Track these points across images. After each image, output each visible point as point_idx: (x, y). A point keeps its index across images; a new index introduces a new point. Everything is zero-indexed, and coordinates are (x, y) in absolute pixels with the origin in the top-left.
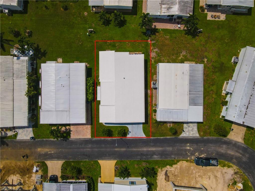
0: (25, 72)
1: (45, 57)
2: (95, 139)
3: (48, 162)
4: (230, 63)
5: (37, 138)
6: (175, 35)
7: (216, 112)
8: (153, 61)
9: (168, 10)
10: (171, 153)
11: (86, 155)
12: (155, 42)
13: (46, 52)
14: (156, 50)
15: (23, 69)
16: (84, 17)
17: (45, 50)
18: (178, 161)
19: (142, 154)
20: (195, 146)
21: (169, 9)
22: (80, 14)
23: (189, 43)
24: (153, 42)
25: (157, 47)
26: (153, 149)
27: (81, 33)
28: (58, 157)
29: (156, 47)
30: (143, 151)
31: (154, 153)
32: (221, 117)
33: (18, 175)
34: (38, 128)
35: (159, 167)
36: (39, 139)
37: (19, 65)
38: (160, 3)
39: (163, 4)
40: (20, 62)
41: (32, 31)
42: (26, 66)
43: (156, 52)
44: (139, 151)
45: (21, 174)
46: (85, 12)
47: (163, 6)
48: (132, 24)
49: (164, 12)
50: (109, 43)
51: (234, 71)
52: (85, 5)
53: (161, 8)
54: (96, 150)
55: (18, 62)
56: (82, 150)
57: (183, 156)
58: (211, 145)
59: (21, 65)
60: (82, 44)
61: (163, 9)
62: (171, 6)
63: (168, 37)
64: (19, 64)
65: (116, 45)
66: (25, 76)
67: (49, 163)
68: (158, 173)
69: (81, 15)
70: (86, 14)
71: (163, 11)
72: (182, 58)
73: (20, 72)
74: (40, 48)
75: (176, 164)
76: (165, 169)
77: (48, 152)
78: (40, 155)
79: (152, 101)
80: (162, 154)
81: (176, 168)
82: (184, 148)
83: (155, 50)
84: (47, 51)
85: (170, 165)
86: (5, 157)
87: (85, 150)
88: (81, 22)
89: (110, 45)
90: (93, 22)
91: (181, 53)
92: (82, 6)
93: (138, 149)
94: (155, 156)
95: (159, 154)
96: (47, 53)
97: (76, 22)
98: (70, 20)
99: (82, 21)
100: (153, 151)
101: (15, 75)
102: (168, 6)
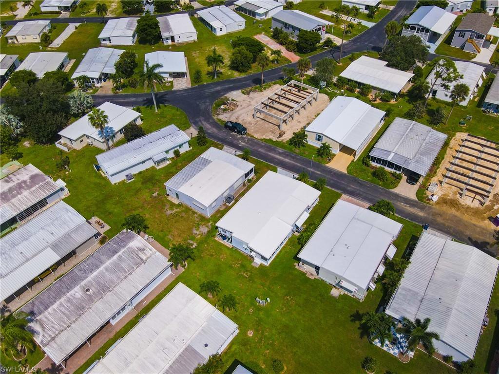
0: (400, 294)
1: (357, 312)
2: (339, 192)
3: (414, 199)
4: (136, 180)
5: (420, 226)
6: (160, 234)
7: (191, 153)
8: (210, 224)
9: (144, 249)
10: (262, 147)
11: (359, 183)
12: (189, 241)
13: (352, 318)
14: (195, 232)
15: (401, 299)
16: (257, 330)
17: (352, 321)
18: (261, 140)
19: (293, 158)
20: (235, 142)
21: (142, 250)
22: (261, 339)
23: (155, 217)
24: (191, 242)
25: (192, 234)
26: (278, 157)
27: (278, 310)
28: (397, 197)
29: (194, 234)
30: (290, 160)
31: (280, 154)
32: (191, 148)
33: (463, 203)
34: (413, 235)
35: (284, 143)
36: (417, 223)
37: (405, 308)
38: (143, 264)
39: (142, 259)
40: (403, 312)
41: (361, 366)
42: (394, 301)
43: (197, 230)
44: (294, 161)
45: (458, 203)
46: (249, 337)
47: (144, 258)
48: (197, 276)
49: (151, 250)
50: (247, 274)
51: (140, 173)
52: (242, 348)
53: (148, 258)
54: (343, 182)
55: (406, 313)
56: (361, 190)
57: (253, 141)
58: (220, 137)
59: (402, 306)
60: (287, 295)
61: (148, 255)
62: (137, 249)
63: (169, 237)
64: (405, 310)
65: (239, 265)
66: (402, 289)
67: (413, 196)
68: (288, 139)
69: (259, 336)
70: (250, 334)
71: (151, 252)
72: (176, 209)
73: (408, 298)
74: (358, 330)
75: (264, 139)
76: (280, 139)
77: (409, 207)
78: (422, 208)
79: (245, 190)
80: (271, 149)
81: (267, 136)
82: (247, 145)
83: (198, 233)
84: (350, 319)
85: (272, 140)
86: (479, 229)
87: (358, 188)
88: (267, 327)
89: (247, 271)
90: (249, 315)
91: (171, 214)
92: (248, 349)
93: (294, 163)
94: (281, 151)
95: (275, 151)
96: (351, 316)
97: (274, 331)
98: (282, 341)
99: (265, 328)
100: (280, 155)
101: (420, 298)
102: (140, 252)
